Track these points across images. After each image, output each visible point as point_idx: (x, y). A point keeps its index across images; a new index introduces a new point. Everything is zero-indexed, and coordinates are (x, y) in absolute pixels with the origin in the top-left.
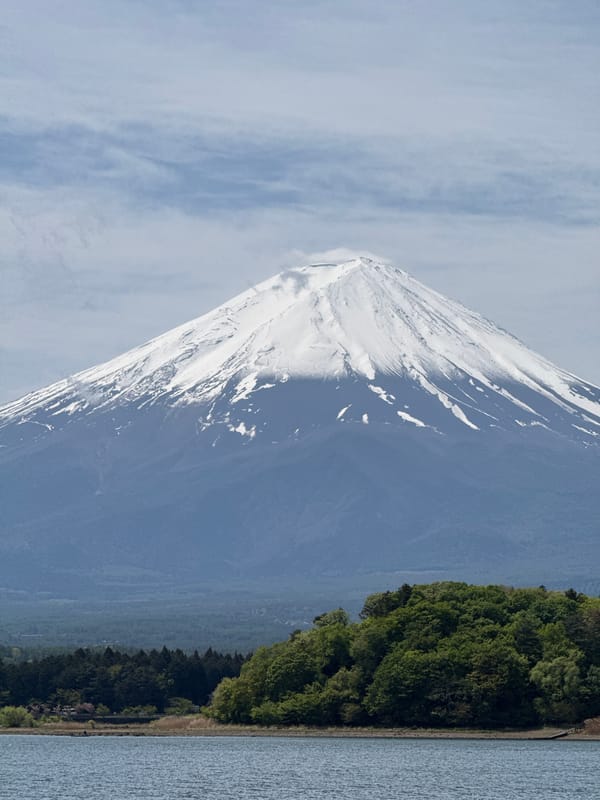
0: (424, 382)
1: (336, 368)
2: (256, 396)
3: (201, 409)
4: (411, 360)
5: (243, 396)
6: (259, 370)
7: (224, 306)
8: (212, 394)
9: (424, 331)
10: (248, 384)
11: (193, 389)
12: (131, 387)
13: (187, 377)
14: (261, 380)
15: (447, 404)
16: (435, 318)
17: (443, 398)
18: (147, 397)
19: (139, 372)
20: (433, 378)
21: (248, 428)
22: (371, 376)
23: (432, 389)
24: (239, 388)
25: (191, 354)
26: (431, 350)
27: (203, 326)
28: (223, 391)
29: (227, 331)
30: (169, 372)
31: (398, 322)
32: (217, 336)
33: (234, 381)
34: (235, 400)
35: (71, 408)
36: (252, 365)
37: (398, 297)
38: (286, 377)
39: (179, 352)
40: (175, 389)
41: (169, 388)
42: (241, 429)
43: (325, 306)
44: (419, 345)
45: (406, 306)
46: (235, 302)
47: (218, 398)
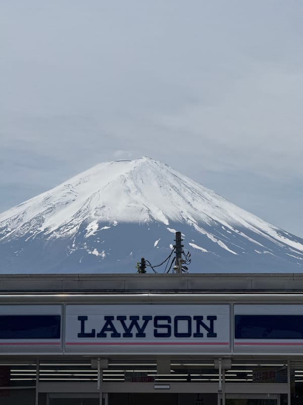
0: (196, 227)
1: (144, 218)
2: (99, 233)
3: (68, 240)
4: (186, 215)
5: (92, 233)
6: (99, 218)
7: (66, 183)
8: (71, 232)
9: (189, 199)
10: (93, 227)
11: (58, 230)
12: (17, 229)
13: (52, 223)
14: (101, 224)
15: (214, 240)
16: (193, 191)
17: (210, 236)
18: (29, 234)
19: (21, 220)
20: (201, 224)
21: (100, 252)
22: (167, 223)
23: (203, 232)
24: (88, 228)
25: (51, 210)
26: (196, 209)
27: (57, 193)
28: (79, 230)
29: (71, 197)
30: (40, 220)
31: (174, 193)
32: (66, 199)
33: (84, 225)
34: (87, 236)
36: (93, 216)
37: (171, 179)
38: (116, 222)
39: (43, 210)
40: (46, 230)
41: (42, 229)
42: (96, 252)
43: (130, 184)
44: (188, 206)
45: (177, 185)
46: (73, 181)
47: (76, 235)
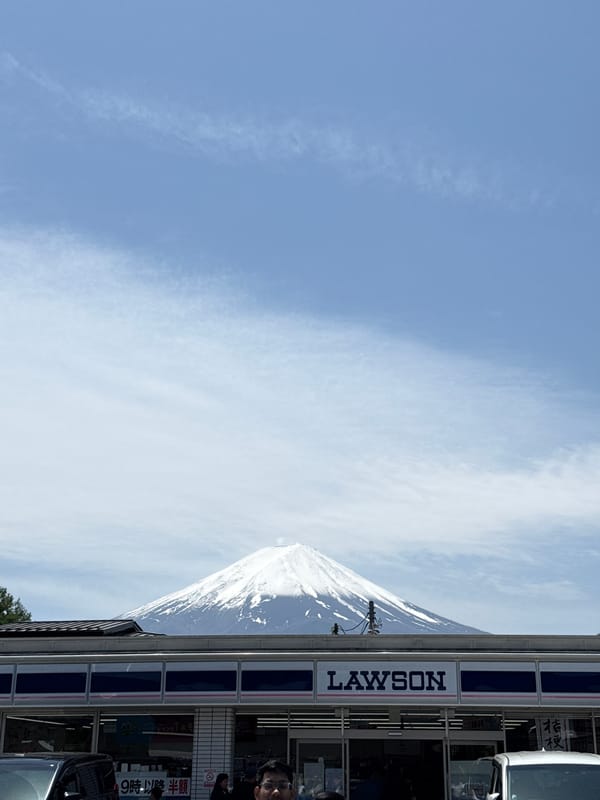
0: (339, 599)
1: (297, 592)
2: (262, 605)
3: (236, 611)
4: (331, 590)
5: (256, 605)
6: (261, 593)
7: (236, 564)
8: (239, 604)
9: (333, 576)
10: (256, 601)
11: (229, 602)
12: (196, 601)
13: (224, 596)
14: (263, 597)
15: (354, 610)
16: (337, 571)
17: (350, 607)
18: (205, 606)
19: (199, 594)
20: (343, 597)
21: (262, 620)
22: (315, 596)
23: (345, 604)
24: (253, 601)
25: (223, 586)
26: (338, 585)
27: (228, 573)
28: (246, 602)
29: (238, 576)
30: (214, 594)
31: (321, 572)
32: (235, 578)
33: (249, 598)
34: (252, 607)
35: (168, 611)
36: (257, 591)
37: (319, 561)
38: (275, 596)
39: (217, 585)
40: (219, 602)
41: (216, 602)
42: (258, 620)
43: (286, 564)
44: (333, 583)
45: (324, 566)
46: (240, 563)
47: (243, 606)
